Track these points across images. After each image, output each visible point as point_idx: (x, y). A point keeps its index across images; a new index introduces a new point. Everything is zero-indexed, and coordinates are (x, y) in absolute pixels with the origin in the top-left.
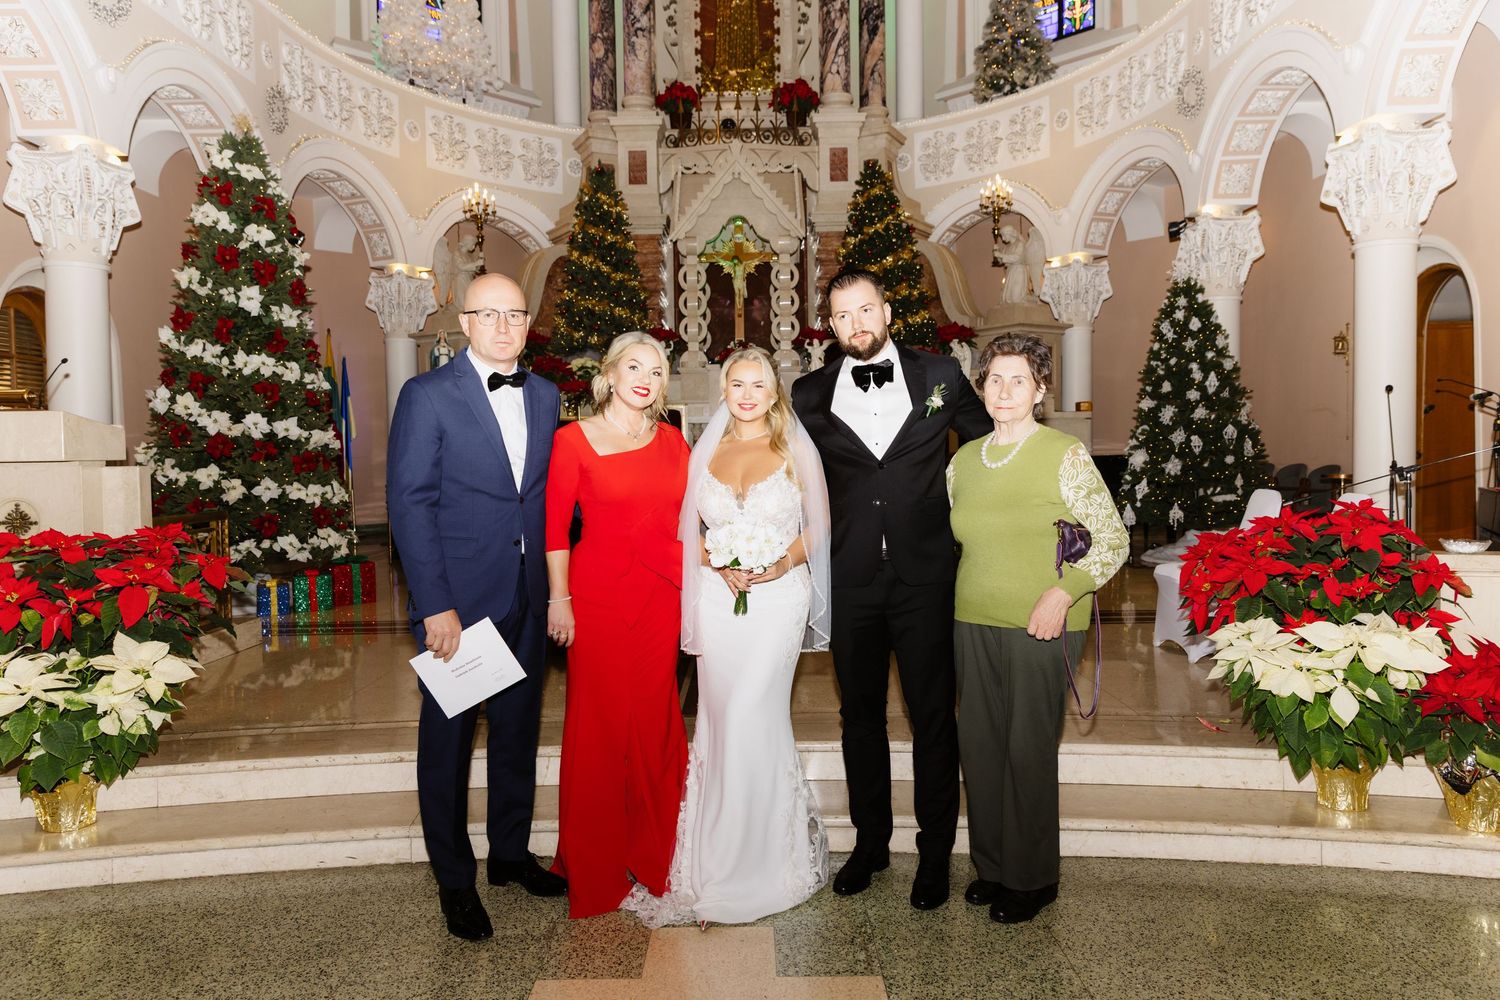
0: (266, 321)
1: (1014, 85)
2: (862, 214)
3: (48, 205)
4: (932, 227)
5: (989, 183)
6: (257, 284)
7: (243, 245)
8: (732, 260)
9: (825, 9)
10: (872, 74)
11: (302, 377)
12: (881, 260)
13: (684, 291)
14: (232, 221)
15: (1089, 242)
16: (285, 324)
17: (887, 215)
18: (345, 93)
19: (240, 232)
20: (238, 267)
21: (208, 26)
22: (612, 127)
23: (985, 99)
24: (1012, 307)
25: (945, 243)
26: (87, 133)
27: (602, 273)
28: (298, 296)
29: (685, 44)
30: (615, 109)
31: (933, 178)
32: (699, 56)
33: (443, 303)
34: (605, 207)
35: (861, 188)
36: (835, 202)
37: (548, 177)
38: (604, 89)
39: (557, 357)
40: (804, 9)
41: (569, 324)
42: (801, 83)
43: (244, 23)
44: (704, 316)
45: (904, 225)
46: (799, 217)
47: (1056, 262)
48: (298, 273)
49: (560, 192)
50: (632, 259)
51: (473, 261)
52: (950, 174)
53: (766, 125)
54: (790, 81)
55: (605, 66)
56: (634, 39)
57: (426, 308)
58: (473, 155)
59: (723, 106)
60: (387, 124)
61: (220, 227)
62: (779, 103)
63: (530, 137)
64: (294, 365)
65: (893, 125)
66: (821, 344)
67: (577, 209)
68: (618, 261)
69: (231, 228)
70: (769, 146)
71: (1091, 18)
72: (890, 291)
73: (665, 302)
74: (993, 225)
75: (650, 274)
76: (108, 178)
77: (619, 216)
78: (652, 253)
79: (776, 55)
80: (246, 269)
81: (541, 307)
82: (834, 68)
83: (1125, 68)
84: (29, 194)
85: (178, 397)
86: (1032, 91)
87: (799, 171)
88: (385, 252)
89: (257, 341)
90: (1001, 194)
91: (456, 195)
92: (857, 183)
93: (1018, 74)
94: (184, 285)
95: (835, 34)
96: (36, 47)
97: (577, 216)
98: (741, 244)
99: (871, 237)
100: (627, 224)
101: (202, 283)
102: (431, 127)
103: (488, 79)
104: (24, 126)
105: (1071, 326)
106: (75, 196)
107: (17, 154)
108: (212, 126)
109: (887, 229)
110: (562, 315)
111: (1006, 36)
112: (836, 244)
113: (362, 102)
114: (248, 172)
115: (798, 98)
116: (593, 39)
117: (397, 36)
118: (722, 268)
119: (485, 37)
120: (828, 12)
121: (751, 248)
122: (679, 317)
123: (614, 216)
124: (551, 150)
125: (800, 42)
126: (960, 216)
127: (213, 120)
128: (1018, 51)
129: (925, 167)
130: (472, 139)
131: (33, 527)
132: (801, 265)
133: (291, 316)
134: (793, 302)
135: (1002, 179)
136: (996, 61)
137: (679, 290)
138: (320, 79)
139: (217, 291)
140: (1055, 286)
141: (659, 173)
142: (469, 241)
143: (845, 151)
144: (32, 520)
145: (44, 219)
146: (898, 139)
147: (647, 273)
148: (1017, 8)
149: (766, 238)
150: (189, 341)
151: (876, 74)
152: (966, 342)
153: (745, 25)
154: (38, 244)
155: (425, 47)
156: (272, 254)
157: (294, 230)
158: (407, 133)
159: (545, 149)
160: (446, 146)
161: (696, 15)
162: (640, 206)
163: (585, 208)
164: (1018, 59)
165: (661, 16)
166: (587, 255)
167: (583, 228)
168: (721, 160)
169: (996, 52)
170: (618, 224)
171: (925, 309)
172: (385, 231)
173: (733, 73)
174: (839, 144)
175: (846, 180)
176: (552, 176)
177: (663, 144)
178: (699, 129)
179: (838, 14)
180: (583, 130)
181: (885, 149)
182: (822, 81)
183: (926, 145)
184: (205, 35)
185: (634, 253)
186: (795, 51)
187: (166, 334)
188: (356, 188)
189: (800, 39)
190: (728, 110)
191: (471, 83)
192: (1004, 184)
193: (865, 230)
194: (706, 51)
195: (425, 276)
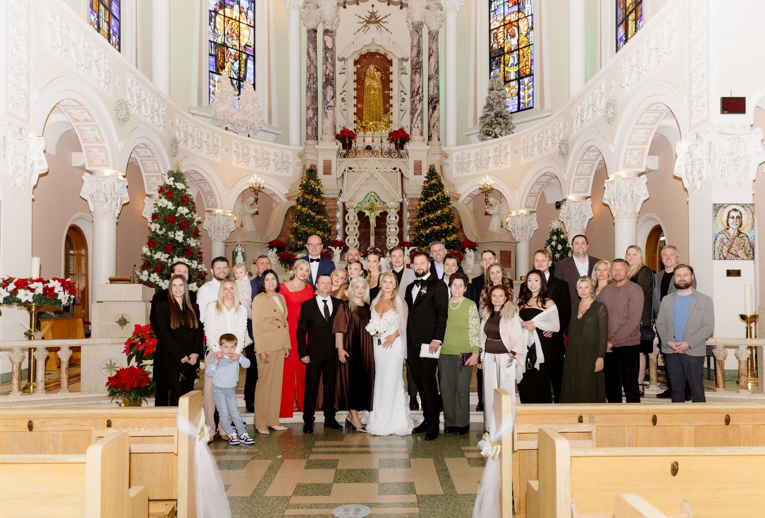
0: (185, 245)
1: (496, 134)
2: (427, 191)
3: (98, 197)
4: (460, 195)
5: (483, 179)
6: (181, 230)
7: (177, 215)
8: (369, 210)
9: (412, 99)
10: (433, 127)
11: (198, 266)
12: (436, 212)
13: (347, 224)
14: (173, 205)
15: (527, 205)
16: (191, 245)
17: (438, 192)
18: (199, 136)
19: (176, 209)
20: (175, 223)
21: (152, 117)
22: (316, 149)
23: (483, 139)
24: (493, 233)
25: (467, 202)
26: (114, 169)
27: (311, 216)
28: (196, 234)
29: (349, 110)
30: (317, 139)
31: (461, 173)
32: (356, 116)
33: (239, 227)
34: (313, 186)
35: (427, 180)
36: (416, 184)
37: (285, 169)
38: (312, 131)
39: (290, 253)
40: (404, 96)
41: (296, 239)
42: (402, 130)
43: (164, 113)
44: (356, 235)
45: (446, 197)
46: (399, 193)
47: (514, 214)
48: (195, 224)
49: (291, 176)
50: (324, 209)
51: (253, 209)
52: (468, 171)
53: (386, 149)
54: (397, 129)
55: (313, 121)
56: (327, 110)
57: (230, 229)
58: (253, 161)
59: (366, 139)
60: (216, 148)
61: (168, 208)
62: (391, 139)
63: (278, 151)
64: (195, 262)
65: (443, 149)
66: (408, 249)
67: (300, 186)
68: (318, 210)
69: (173, 208)
70: (387, 159)
71: (532, 103)
72: (439, 225)
73: (339, 226)
74: (485, 197)
75: (332, 215)
76: (120, 185)
77: (319, 189)
78: (333, 205)
79: (390, 116)
80: (178, 225)
81: (282, 229)
82: (416, 126)
83: (540, 133)
84: (90, 192)
85: (152, 274)
86: (505, 137)
87: (400, 171)
88: (213, 204)
89: (181, 253)
90: (489, 184)
91: (245, 178)
92: (425, 177)
93: (497, 131)
94: (153, 230)
95: (417, 110)
96: (99, 137)
97: (300, 189)
98: (374, 203)
99: (431, 202)
100: (323, 193)
101: (161, 229)
102: (234, 148)
103: (260, 126)
104: (89, 166)
105: (520, 242)
106: (108, 193)
107: (86, 177)
108: (150, 157)
109: (438, 198)
110: (293, 234)
111: (493, 114)
112: (417, 203)
113: (206, 139)
114: (180, 186)
115: (400, 137)
116: (308, 108)
117: (222, 108)
118: (365, 213)
119: (259, 107)
120: (414, 101)
121: (378, 205)
122: (345, 235)
123: (317, 190)
124: (287, 157)
125: (401, 110)
126: (474, 190)
127: (151, 155)
128: (497, 120)
129: (457, 168)
130: (252, 153)
131: (128, 324)
132: (400, 213)
133: (193, 242)
134: (396, 229)
135: (489, 178)
136: (488, 124)
137: (345, 224)
138: (190, 131)
139: (167, 233)
140: (513, 224)
141: (337, 169)
142: (252, 199)
143: (421, 162)
144: (128, 321)
145: (95, 202)
146: (445, 156)
147: (331, 215)
148: (497, 101)
149: (384, 201)
150: (155, 253)
151: (435, 127)
152: (472, 249)
153: (377, 102)
154: (91, 212)
155: (234, 113)
156: (187, 218)
157: (195, 208)
158: (224, 151)
159: (284, 156)
160: (241, 156)
161: (355, 97)
162: (328, 184)
163: (304, 186)
164: (498, 124)
165: (339, 97)
166: (305, 207)
167: (303, 196)
168: (365, 165)
169: (488, 120)
170: (318, 194)
171: (454, 233)
172: (213, 195)
173: (371, 123)
174: (418, 159)
175: (421, 175)
176: (287, 169)
177: (339, 156)
178: (355, 150)
179: (418, 102)
180: (302, 148)
181: (439, 160)
182: (411, 131)
183: (458, 158)
184: (151, 121)
185: (325, 206)
186: (399, 114)
187: (146, 250)
188: (202, 176)
189: (402, 109)
190: (369, 141)
191: (252, 127)
192: (490, 179)
193: (429, 199)
194: (359, 114)
195: (230, 214)
